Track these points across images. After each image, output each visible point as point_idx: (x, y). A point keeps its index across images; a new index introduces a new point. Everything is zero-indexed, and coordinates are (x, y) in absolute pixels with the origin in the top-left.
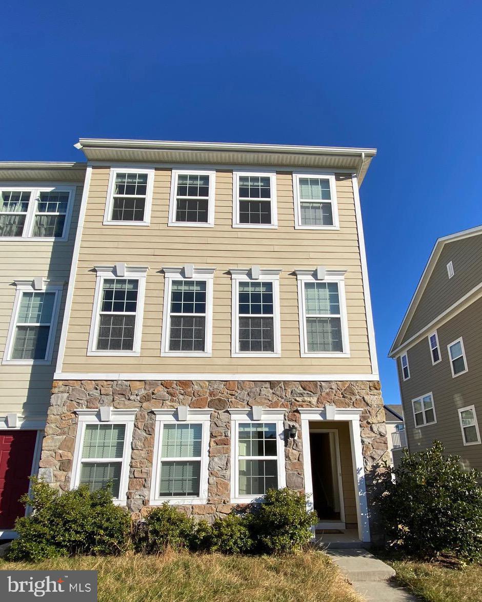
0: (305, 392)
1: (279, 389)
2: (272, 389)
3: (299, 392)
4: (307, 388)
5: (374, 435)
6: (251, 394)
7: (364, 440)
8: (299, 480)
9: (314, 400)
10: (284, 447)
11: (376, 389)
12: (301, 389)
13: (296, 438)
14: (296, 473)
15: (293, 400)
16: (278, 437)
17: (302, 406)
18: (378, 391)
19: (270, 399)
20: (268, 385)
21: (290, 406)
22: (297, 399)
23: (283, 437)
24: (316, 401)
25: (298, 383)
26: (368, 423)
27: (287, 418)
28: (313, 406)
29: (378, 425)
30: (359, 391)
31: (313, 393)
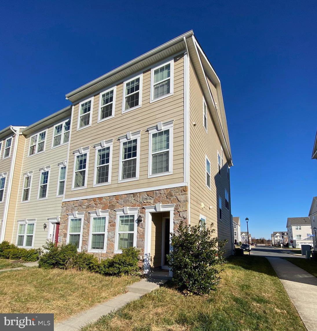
0: (148, 197)
1: (137, 197)
2: (134, 197)
3: (145, 197)
4: (149, 195)
5: (180, 218)
6: (125, 201)
7: (175, 221)
8: (142, 243)
9: (152, 201)
10: (137, 227)
11: (185, 191)
12: (147, 196)
13: (142, 222)
14: (141, 239)
15: (142, 202)
16: (135, 222)
17: (146, 205)
18: (185, 192)
19: (133, 202)
20: (132, 195)
21: (141, 205)
22: (144, 201)
23: (137, 222)
24: (153, 202)
25: (145, 192)
26: (178, 212)
27: (139, 212)
28: (151, 204)
29: (183, 212)
30: (175, 193)
31: (152, 198)
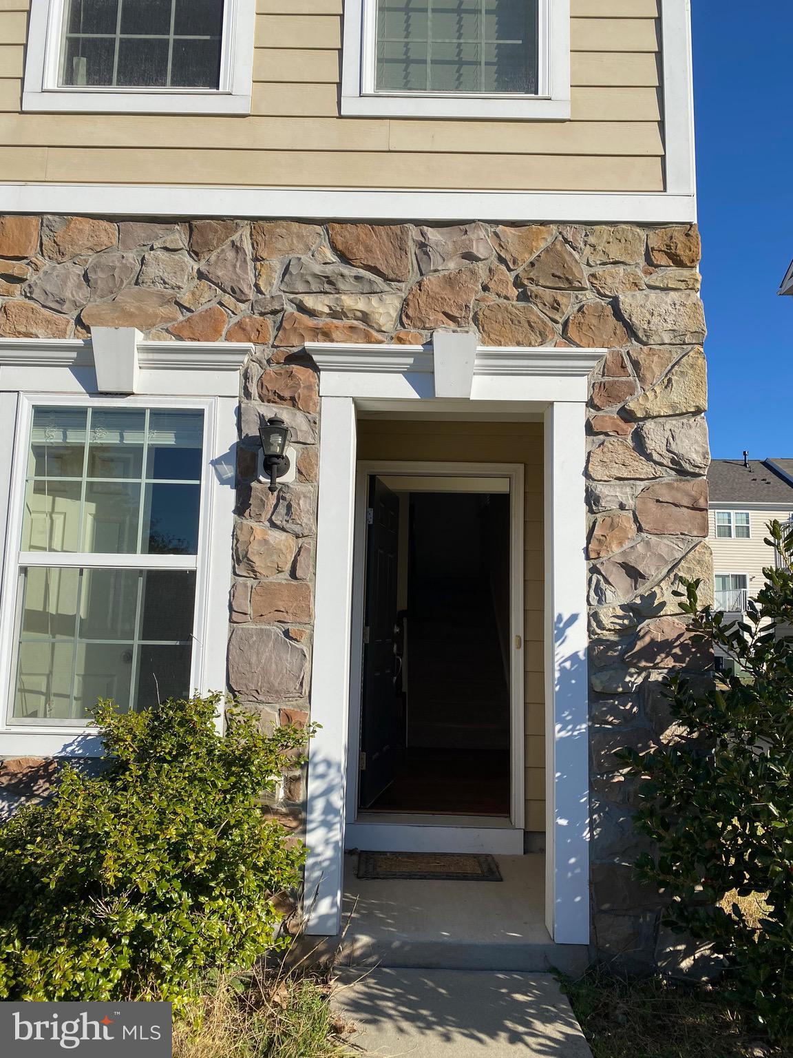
0: (346, 270)
1: (230, 255)
2: (195, 254)
3: (317, 269)
4: (360, 253)
5: (646, 469)
6: (98, 276)
7: (600, 489)
8: (289, 660)
9: (385, 310)
10: (231, 517)
11: (679, 263)
12: (330, 256)
13: (290, 477)
14: (277, 630)
15: (290, 309)
16: (207, 469)
17: (327, 336)
18: (685, 273)
19: (186, 299)
20: (178, 237)
21: (273, 333)
22: (309, 301)
23: (229, 471)
24: (394, 314)
25: (319, 229)
26: (627, 415)
27: (254, 390)
28: (379, 336)
29: (672, 423)
30: (599, 270)
31: (386, 279)
